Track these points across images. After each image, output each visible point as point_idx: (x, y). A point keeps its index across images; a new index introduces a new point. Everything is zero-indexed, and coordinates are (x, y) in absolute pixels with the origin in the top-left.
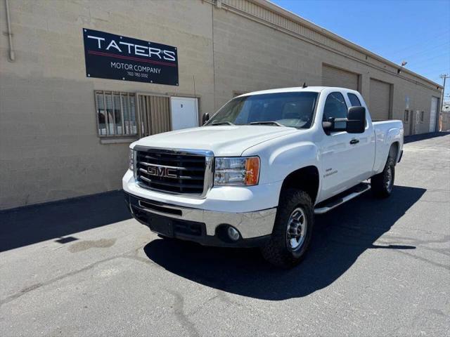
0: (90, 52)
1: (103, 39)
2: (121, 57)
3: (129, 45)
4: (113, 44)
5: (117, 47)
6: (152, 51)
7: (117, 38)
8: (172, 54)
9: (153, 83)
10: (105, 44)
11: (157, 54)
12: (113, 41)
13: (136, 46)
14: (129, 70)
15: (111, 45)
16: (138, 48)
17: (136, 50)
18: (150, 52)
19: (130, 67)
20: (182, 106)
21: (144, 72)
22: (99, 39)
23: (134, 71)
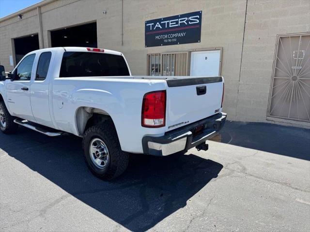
0: (147, 34)
1: (153, 24)
2: (163, 31)
3: (166, 22)
4: (158, 25)
5: (160, 26)
6: (181, 21)
7: (159, 20)
8: (197, 18)
9: (180, 44)
10: (153, 26)
11: (184, 22)
12: (158, 23)
13: (171, 21)
14: (165, 39)
15: (157, 26)
16: (171, 22)
17: (170, 24)
18: (180, 22)
19: (166, 36)
20: (206, 58)
21: (174, 38)
22: (151, 24)
23: (168, 39)
